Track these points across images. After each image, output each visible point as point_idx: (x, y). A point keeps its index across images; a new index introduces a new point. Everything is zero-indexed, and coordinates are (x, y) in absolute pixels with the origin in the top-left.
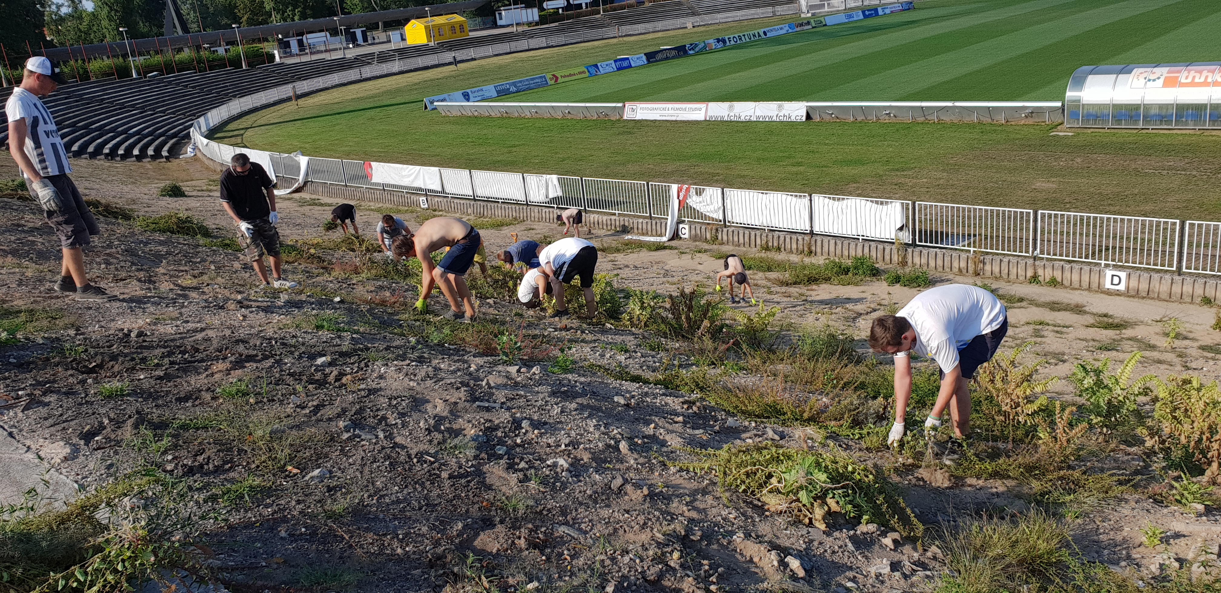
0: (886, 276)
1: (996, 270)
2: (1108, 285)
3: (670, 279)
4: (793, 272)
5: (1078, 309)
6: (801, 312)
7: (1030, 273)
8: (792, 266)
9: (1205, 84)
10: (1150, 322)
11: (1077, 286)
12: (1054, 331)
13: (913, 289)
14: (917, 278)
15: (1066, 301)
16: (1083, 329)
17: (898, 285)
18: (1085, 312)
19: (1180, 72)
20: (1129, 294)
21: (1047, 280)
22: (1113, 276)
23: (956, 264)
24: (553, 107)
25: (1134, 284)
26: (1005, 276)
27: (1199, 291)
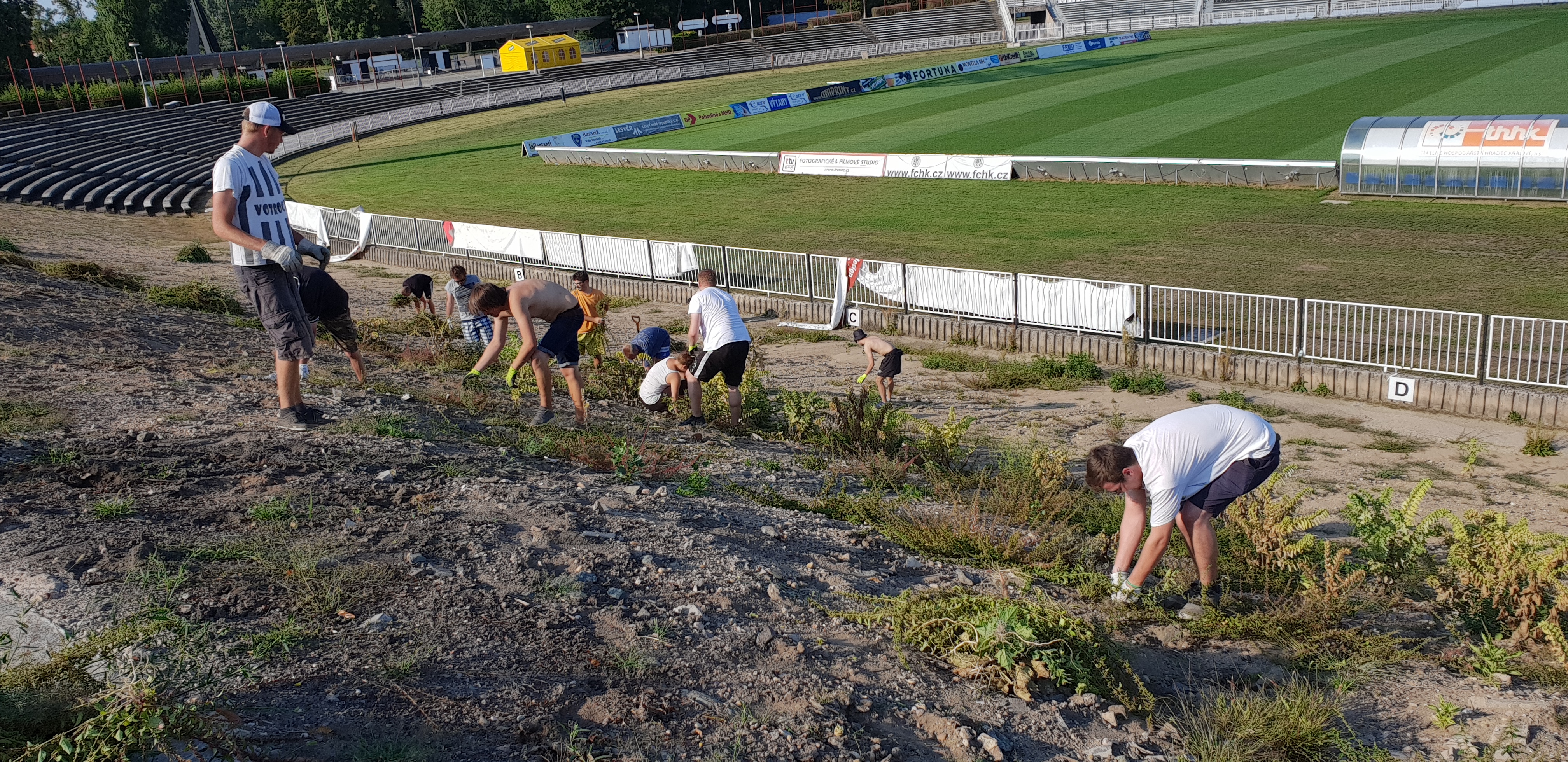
0: (1111, 379)
1: (1251, 373)
2: (1392, 395)
3: (835, 379)
4: (993, 373)
5: (1354, 426)
6: (1002, 424)
7: (1293, 379)
8: (991, 365)
9: (1516, 142)
10: (1444, 443)
11: (1353, 396)
12: (1323, 453)
13: (1144, 397)
14: (1150, 382)
15: (1338, 415)
16: (1360, 450)
17: (1125, 392)
18: (1363, 430)
19: (1484, 127)
20: (1419, 407)
21: (1315, 388)
22: (1398, 383)
23: (1199, 366)
24: (688, 155)
25: (1424, 394)
26: (1262, 382)
27: (1506, 405)
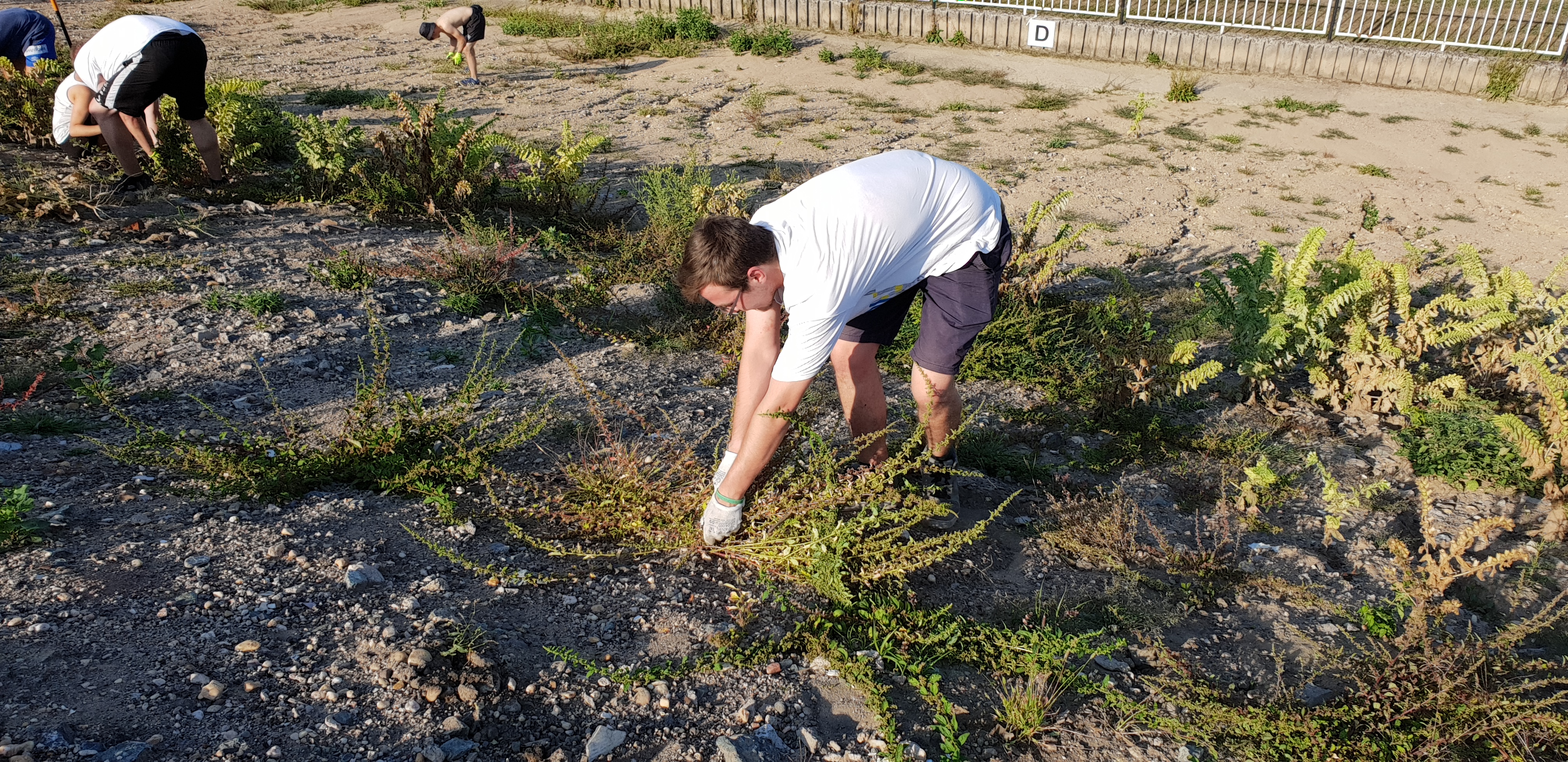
0: (730, 38)
1: (882, 23)
4: (591, 37)
5: (998, 80)
7: (928, 28)
8: (588, 26)
10: (1091, 94)
11: (991, 44)
12: (981, 119)
13: (771, 60)
14: (776, 40)
15: (983, 69)
17: (749, 54)
20: (1062, 53)
21: (951, 37)
23: (825, 17)
25: (1064, 38)
26: (894, 33)
27: (1145, 46)
